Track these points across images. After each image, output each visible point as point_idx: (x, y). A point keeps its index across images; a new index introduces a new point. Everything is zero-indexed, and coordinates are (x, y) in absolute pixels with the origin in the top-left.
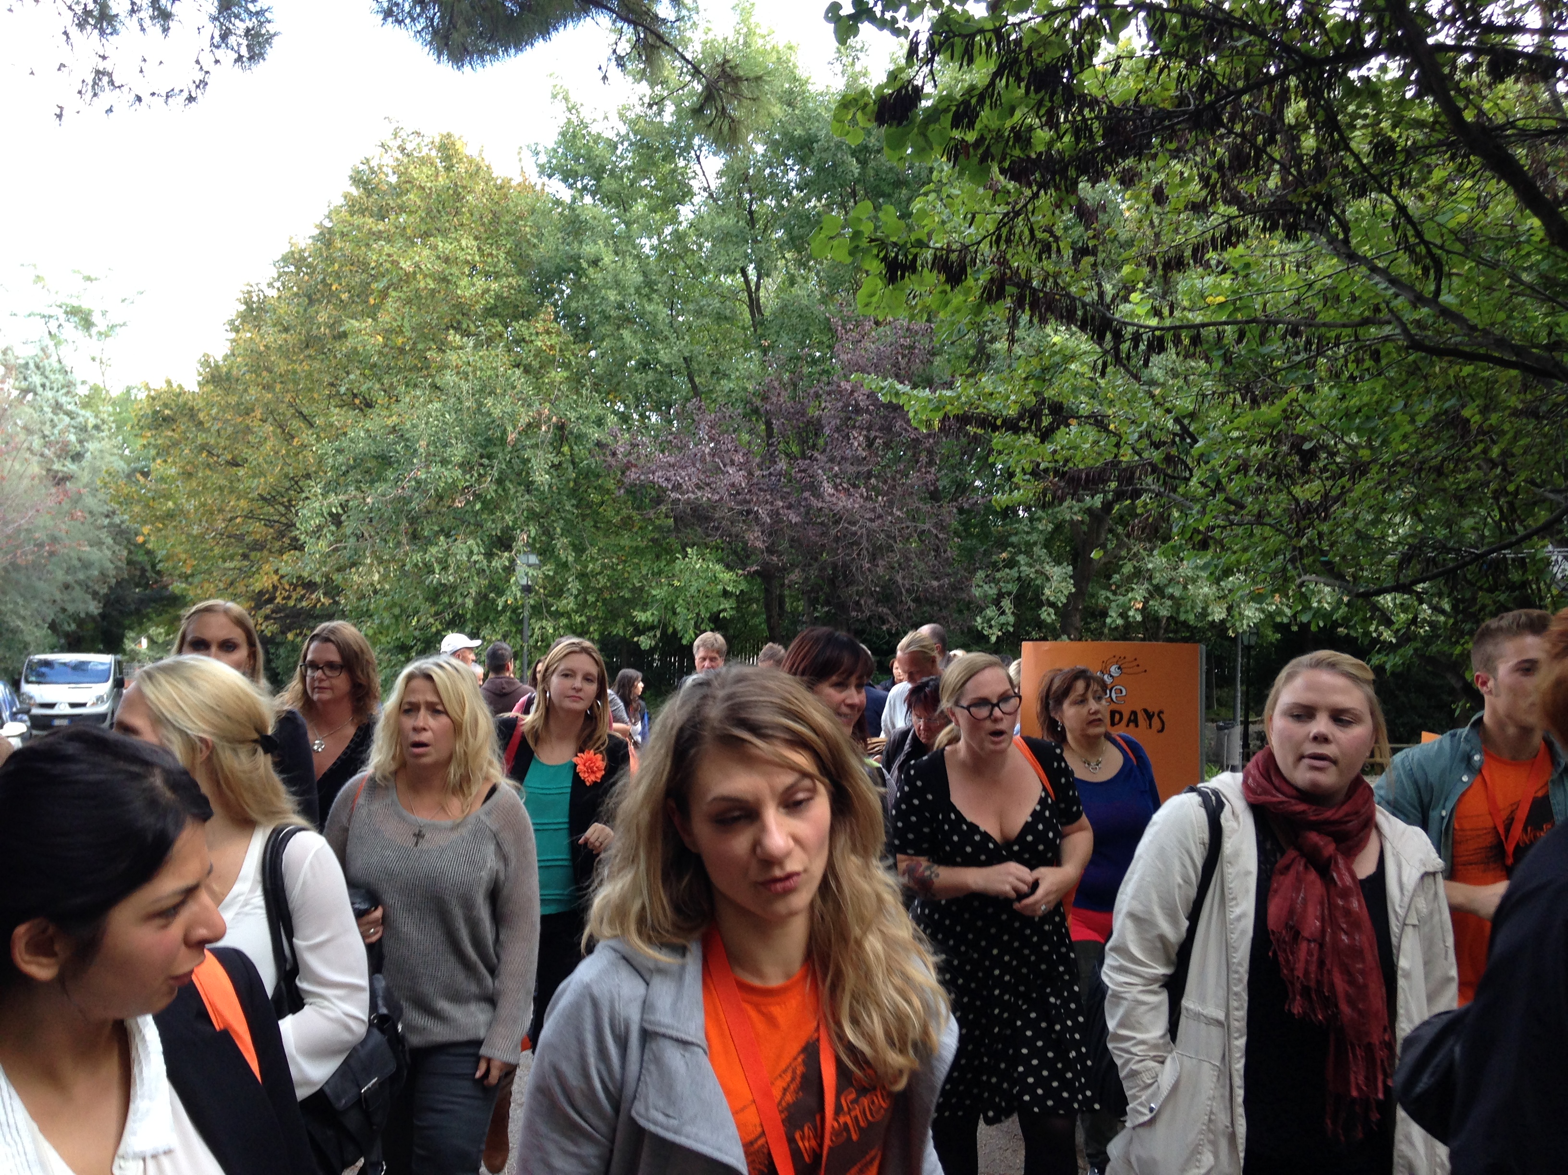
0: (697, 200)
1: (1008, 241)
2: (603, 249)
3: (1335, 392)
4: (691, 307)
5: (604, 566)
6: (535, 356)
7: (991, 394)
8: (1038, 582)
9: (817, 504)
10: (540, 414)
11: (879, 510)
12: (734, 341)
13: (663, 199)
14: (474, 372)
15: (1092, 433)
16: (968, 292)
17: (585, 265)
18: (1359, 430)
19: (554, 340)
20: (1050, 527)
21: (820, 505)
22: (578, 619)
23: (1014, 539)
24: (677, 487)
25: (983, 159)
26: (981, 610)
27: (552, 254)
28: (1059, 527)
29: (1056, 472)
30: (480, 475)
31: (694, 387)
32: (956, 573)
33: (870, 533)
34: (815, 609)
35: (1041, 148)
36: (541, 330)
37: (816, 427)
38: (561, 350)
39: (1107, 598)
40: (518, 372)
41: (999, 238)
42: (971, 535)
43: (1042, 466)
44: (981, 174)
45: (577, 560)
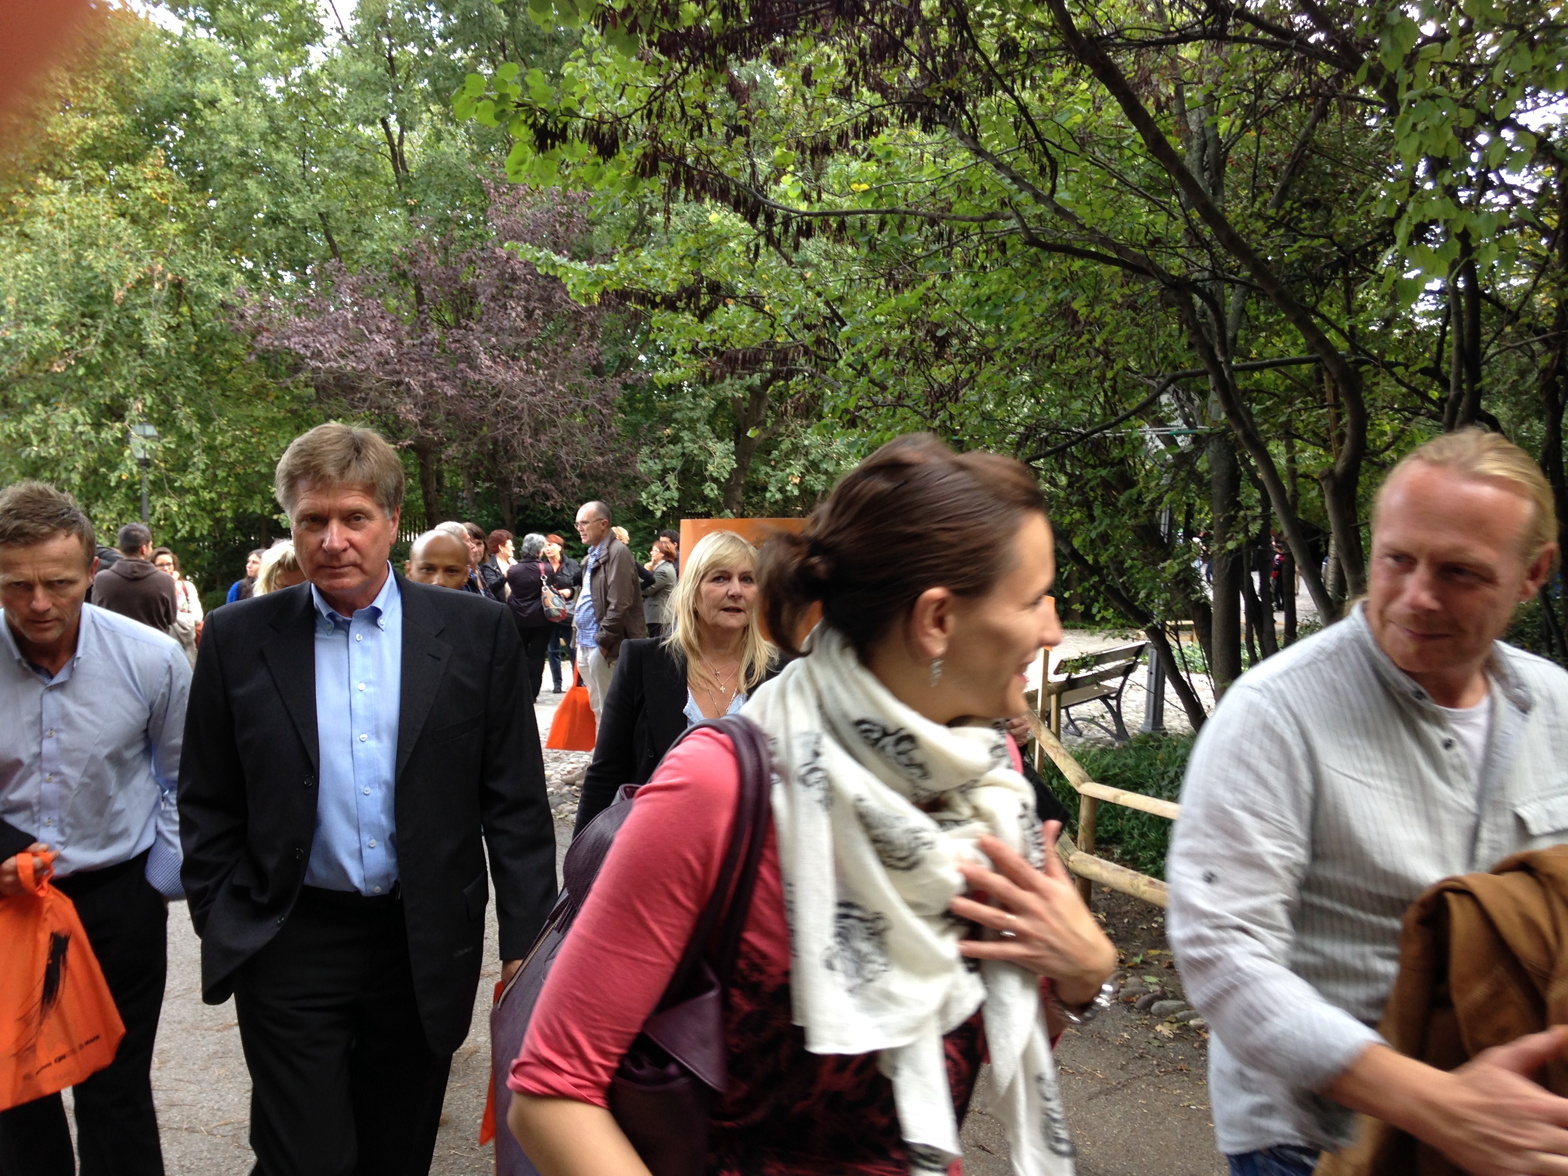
0: (327, 41)
1: (659, 116)
2: (221, 89)
3: (968, 280)
4: (326, 157)
5: (235, 438)
6: (145, 205)
7: (650, 270)
8: (702, 458)
9: (473, 376)
10: (152, 270)
11: (540, 384)
12: (377, 198)
13: (291, 38)
14: (71, 220)
15: (748, 314)
16: (621, 165)
17: (199, 105)
18: (987, 317)
19: (166, 187)
20: (713, 403)
21: (477, 377)
22: (206, 495)
23: (678, 415)
24: (317, 355)
25: (632, 30)
26: (647, 485)
27: (160, 91)
28: (721, 404)
29: (716, 351)
30: (82, 336)
31: (333, 246)
32: (620, 449)
33: (532, 408)
34: (476, 485)
35: (689, 23)
36: (149, 175)
37: (470, 295)
38: (175, 199)
39: (767, 474)
40: (123, 222)
41: (650, 112)
42: (636, 410)
43: (701, 346)
44: (628, 45)
45: (203, 431)
